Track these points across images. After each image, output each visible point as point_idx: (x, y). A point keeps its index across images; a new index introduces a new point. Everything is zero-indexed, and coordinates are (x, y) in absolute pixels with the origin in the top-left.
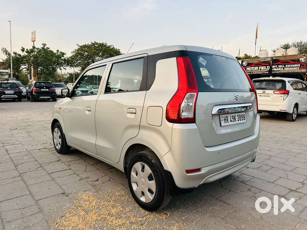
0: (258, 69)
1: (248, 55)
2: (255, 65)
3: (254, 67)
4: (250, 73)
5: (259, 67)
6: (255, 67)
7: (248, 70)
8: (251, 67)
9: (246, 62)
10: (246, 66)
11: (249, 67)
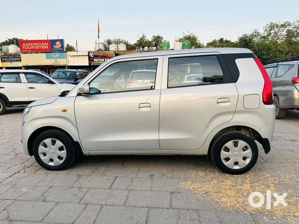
0: (104, 60)
1: (70, 45)
2: (101, 57)
3: (100, 58)
4: (98, 64)
5: (105, 59)
6: (102, 59)
7: (95, 61)
8: (98, 58)
9: (93, 54)
10: (93, 57)
11: (96, 59)
